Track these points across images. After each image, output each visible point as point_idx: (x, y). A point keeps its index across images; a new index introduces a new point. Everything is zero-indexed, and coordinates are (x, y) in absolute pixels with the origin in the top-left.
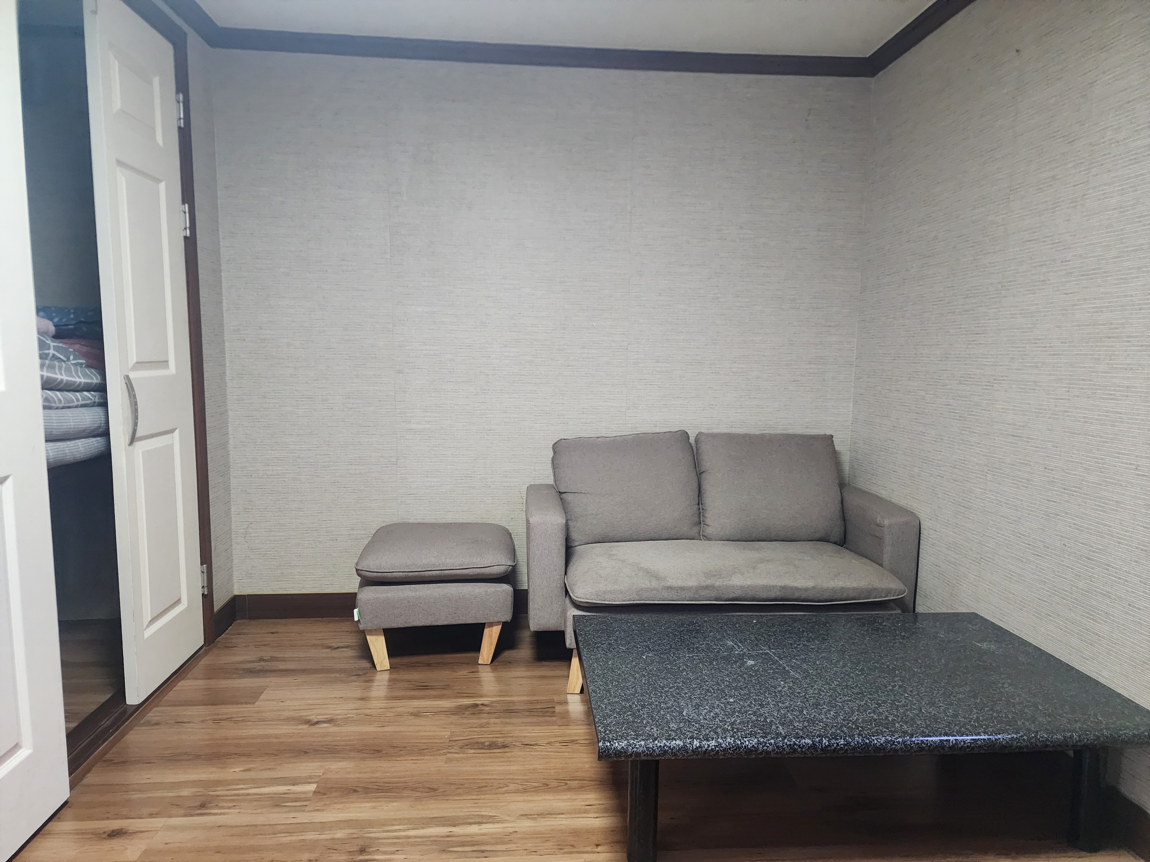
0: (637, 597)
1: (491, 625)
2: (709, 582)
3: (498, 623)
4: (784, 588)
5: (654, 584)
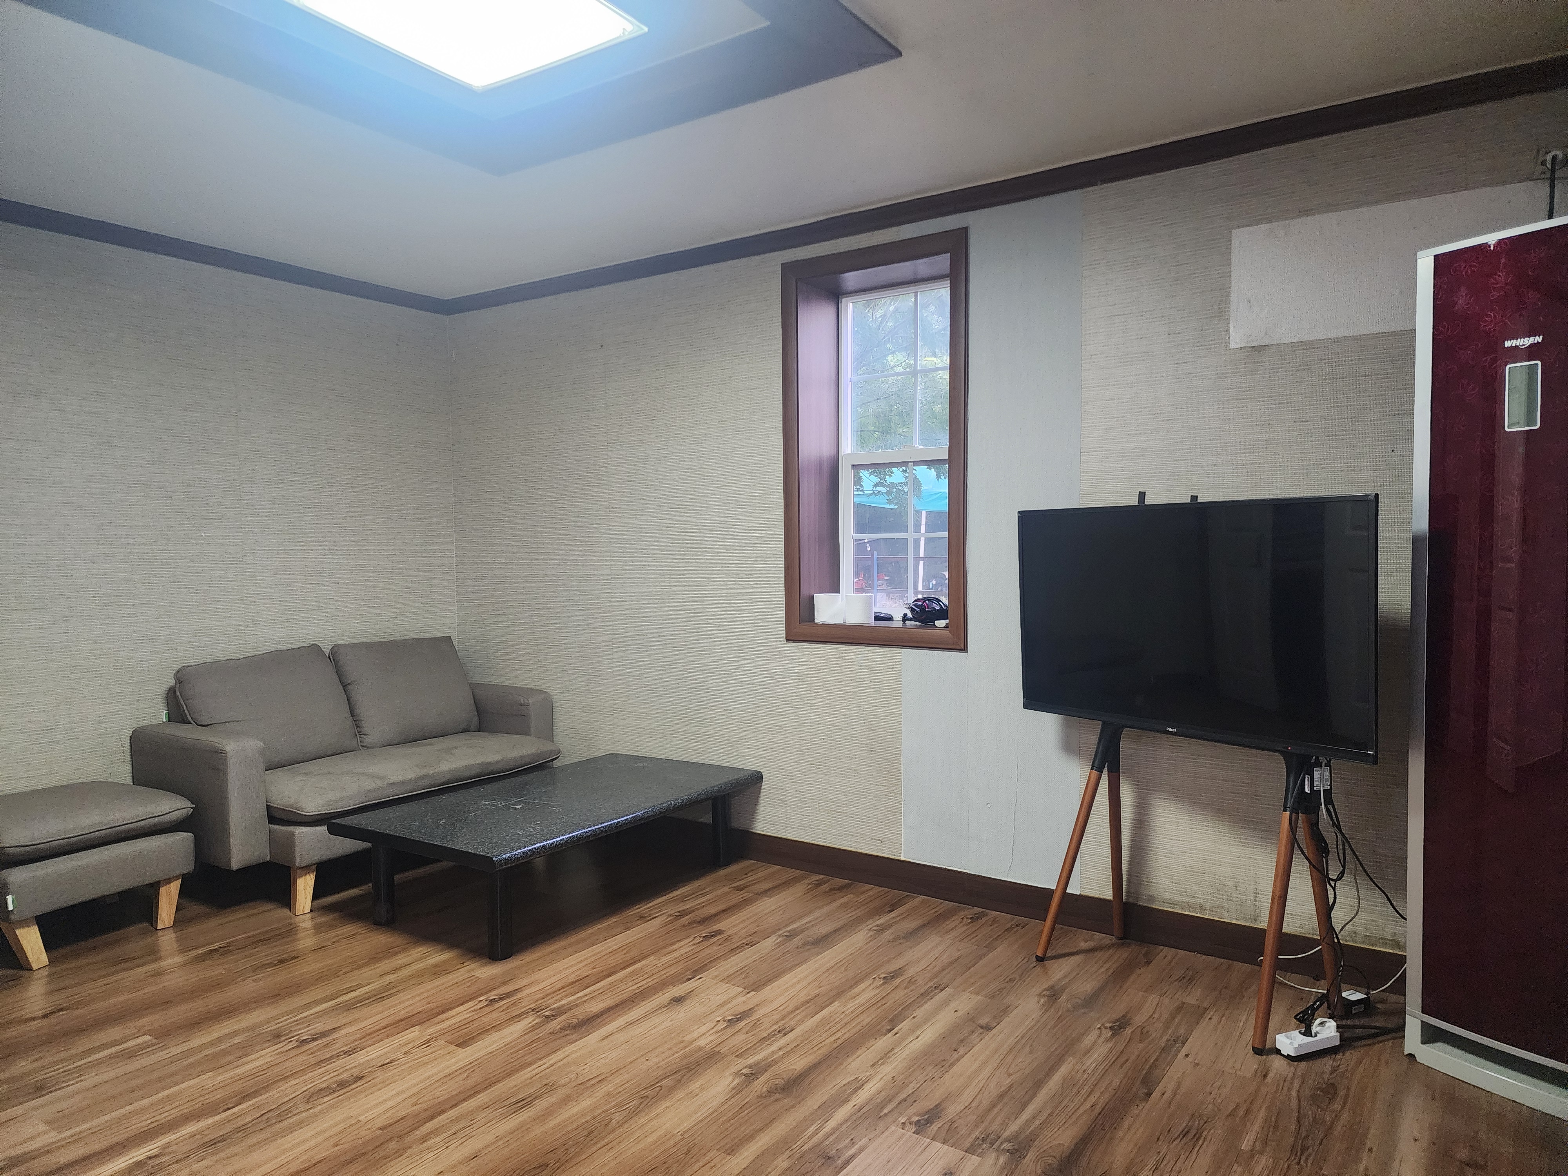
0: (366, 799)
1: (168, 881)
2: (424, 772)
3: (176, 878)
4: (482, 764)
5: (379, 783)
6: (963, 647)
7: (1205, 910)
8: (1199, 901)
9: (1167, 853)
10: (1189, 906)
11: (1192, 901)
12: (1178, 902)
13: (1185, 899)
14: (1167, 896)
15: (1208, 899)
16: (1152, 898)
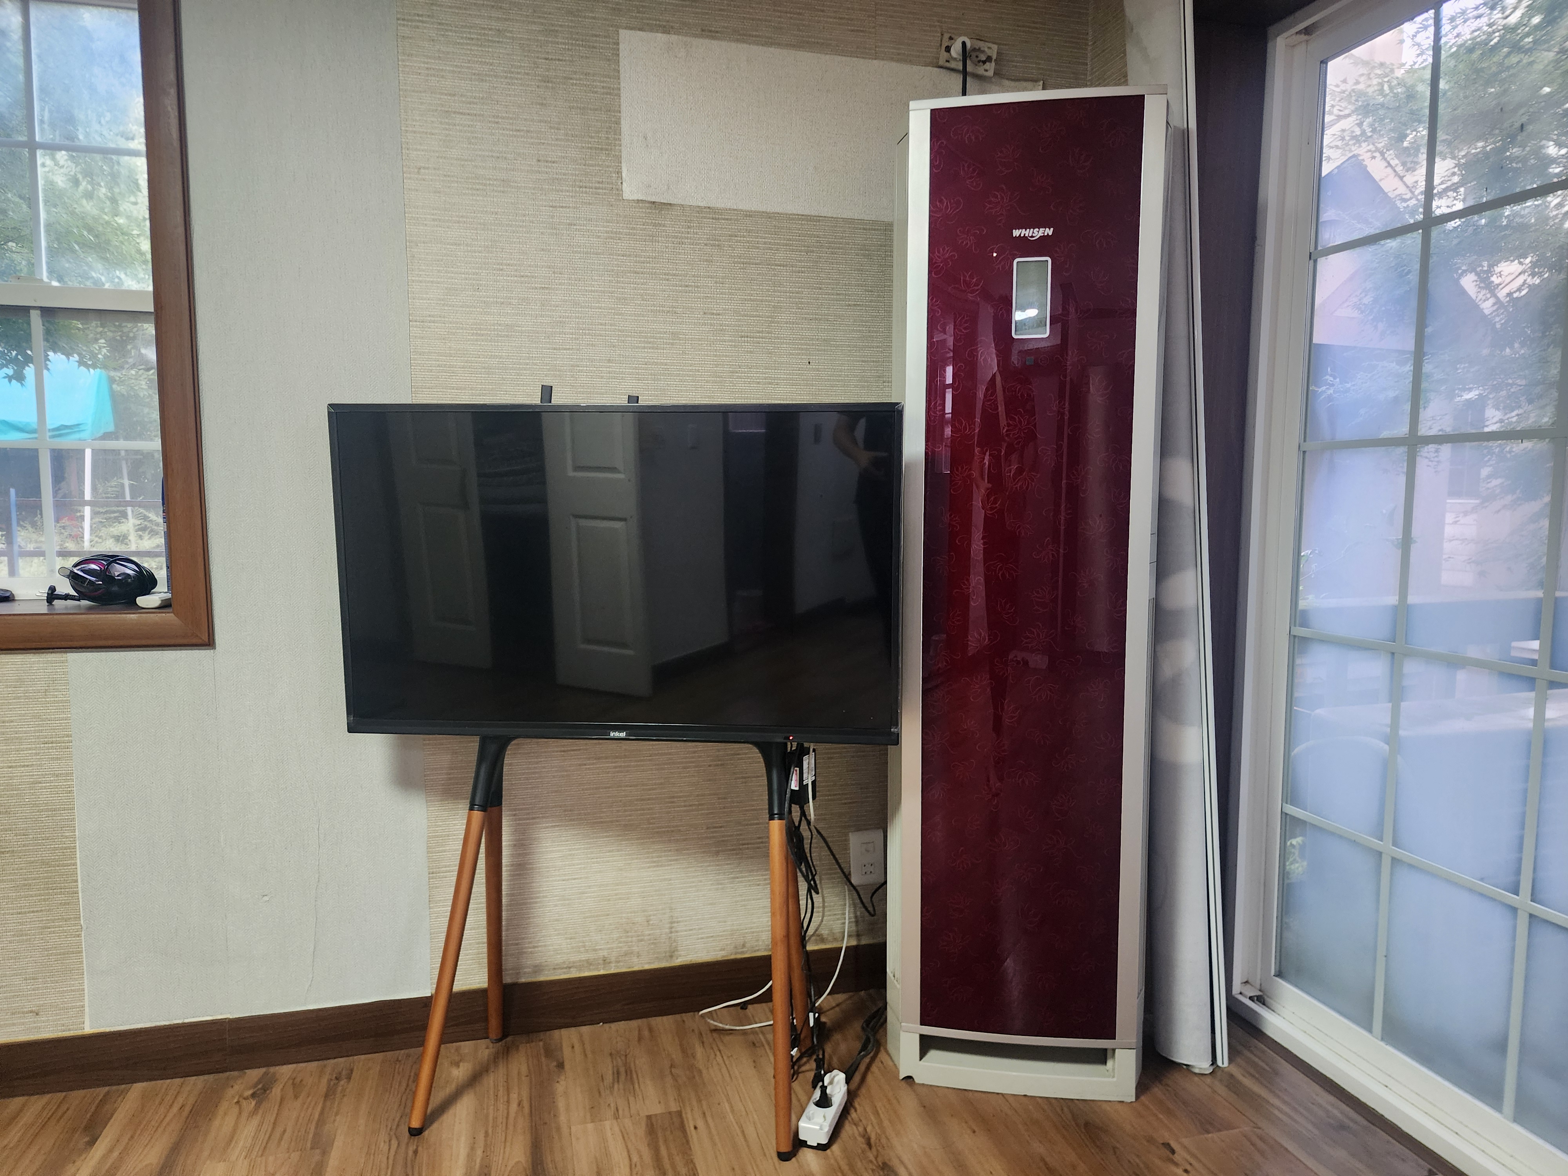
6: (207, 640)
7: (610, 963)
8: (601, 954)
9: (558, 900)
10: (589, 963)
11: (591, 956)
12: (574, 962)
13: (584, 957)
14: (559, 959)
15: (612, 948)
16: (538, 969)
